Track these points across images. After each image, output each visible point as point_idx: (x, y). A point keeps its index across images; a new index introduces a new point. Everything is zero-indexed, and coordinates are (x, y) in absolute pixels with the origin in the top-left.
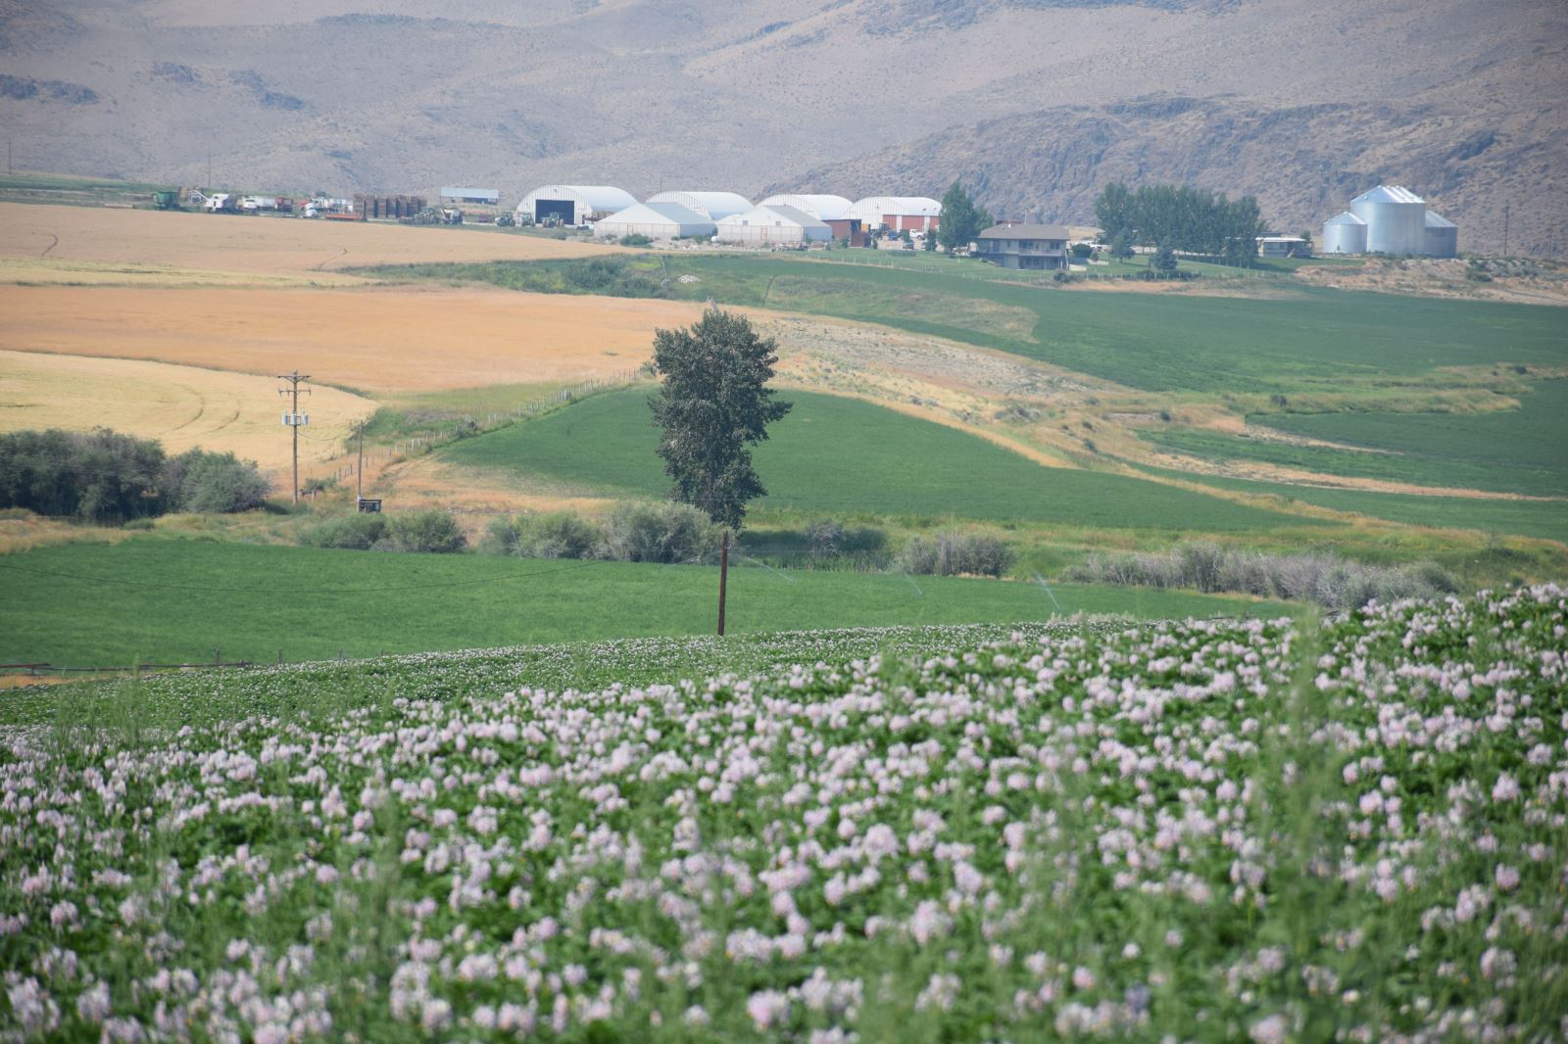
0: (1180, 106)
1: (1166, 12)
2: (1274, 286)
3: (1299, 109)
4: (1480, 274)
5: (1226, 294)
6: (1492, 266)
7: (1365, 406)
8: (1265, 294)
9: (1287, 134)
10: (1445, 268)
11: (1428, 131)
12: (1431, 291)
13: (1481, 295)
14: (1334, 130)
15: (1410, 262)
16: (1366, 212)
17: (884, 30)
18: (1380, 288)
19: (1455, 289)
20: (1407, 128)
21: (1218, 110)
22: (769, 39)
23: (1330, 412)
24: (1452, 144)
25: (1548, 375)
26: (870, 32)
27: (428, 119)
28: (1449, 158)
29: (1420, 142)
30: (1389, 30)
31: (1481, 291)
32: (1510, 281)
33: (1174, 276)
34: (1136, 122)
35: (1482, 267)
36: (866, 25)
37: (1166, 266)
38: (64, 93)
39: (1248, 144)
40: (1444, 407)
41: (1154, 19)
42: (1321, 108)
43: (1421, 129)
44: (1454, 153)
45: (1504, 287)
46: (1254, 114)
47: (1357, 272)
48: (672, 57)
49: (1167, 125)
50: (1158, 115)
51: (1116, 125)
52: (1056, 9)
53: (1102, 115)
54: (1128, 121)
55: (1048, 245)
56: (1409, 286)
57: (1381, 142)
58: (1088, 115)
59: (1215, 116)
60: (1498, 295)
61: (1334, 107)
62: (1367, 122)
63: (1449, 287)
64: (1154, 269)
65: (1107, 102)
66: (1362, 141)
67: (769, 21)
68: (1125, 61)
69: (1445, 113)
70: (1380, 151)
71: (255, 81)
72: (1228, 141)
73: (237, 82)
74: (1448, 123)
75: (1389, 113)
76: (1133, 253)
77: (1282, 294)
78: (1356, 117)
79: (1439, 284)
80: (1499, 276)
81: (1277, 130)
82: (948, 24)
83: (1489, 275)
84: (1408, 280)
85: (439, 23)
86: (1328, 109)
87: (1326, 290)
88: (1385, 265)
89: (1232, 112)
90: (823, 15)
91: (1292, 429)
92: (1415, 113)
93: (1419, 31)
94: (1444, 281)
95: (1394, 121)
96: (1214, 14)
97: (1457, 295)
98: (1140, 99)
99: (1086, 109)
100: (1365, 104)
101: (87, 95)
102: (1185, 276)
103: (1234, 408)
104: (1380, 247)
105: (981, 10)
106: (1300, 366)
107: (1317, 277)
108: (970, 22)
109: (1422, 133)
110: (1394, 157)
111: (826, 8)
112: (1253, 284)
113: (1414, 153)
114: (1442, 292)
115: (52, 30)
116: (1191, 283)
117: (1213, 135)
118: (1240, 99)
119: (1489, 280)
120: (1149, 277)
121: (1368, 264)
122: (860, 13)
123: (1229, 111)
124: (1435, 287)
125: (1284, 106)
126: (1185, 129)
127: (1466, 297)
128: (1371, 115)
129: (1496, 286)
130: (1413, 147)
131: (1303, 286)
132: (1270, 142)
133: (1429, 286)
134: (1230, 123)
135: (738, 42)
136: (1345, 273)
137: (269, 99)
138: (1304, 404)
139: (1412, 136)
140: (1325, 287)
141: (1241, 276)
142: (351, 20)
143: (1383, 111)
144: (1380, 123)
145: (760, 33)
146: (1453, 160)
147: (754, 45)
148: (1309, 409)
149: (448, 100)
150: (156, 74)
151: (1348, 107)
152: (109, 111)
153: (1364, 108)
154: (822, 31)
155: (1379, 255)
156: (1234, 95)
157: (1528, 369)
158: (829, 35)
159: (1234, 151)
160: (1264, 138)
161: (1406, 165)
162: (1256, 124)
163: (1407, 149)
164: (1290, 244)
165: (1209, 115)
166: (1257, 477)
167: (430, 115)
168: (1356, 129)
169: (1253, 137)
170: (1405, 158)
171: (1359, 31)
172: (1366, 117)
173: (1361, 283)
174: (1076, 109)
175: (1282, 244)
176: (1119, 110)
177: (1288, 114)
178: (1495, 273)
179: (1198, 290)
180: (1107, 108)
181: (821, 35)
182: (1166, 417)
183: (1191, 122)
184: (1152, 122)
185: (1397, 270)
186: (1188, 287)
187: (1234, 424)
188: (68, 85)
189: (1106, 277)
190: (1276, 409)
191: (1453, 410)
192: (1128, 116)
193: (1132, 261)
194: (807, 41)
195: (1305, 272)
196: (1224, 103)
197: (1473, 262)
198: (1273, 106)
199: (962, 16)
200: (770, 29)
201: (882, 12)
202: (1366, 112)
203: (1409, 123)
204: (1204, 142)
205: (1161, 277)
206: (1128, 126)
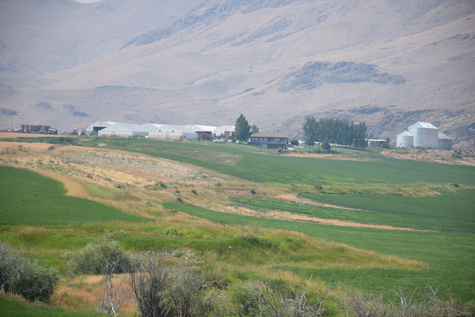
0: (375, 110)
1: (380, 84)
2: (371, 157)
3: (417, 111)
4: (458, 155)
5: (350, 159)
6: (463, 153)
7: (361, 191)
8: (366, 160)
9: (413, 119)
10: (444, 153)
11: (462, 118)
12: (436, 160)
13: (456, 163)
14: (429, 118)
15: (429, 151)
16: (413, 131)
17: (284, 90)
18: (415, 159)
19: (446, 160)
20: (455, 118)
21: (389, 111)
22: (247, 93)
23: (344, 193)
24: (470, 123)
25: (469, 188)
26: (280, 91)
27: (126, 119)
28: (469, 128)
29: (459, 122)
30: (455, 89)
31: (456, 161)
32: (469, 159)
33: (329, 152)
34: (360, 115)
35: (459, 153)
36: (279, 88)
37: (327, 149)
38: (6, 112)
39: (399, 123)
40: (401, 193)
41: (376, 87)
42: (425, 111)
43: (459, 118)
44: (471, 126)
45: (466, 160)
46: (401, 113)
47: (407, 153)
48: (214, 100)
49: (370, 117)
50: (368, 113)
51: (353, 116)
52: (343, 83)
53: (348, 113)
54: (357, 115)
55: (279, 140)
56: (427, 159)
57: (446, 123)
58: (343, 113)
59: (387, 113)
60: (463, 162)
61: (429, 110)
62: (441, 116)
63: (443, 159)
64: (321, 150)
65: (350, 109)
66: (439, 122)
67: (248, 88)
68: (365, 100)
69: (468, 113)
70: (445, 125)
71: (71, 107)
72: (391, 122)
73: (65, 108)
74: (469, 116)
75: (449, 112)
76: (314, 144)
77: (373, 160)
78: (437, 114)
79: (440, 158)
80: (465, 156)
81: (409, 118)
82: (306, 88)
83: (462, 156)
84: (427, 156)
85: (135, 88)
86: (427, 111)
87: (392, 159)
88: (419, 151)
89: (393, 112)
90: (265, 85)
91: (320, 201)
92: (458, 112)
93: (465, 89)
94: (442, 157)
95: (450, 115)
96: (397, 85)
97: (446, 162)
98: (361, 108)
99: (342, 111)
100: (440, 109)
101: (13, 113)
102: (334, 152)
103: (293, 190)
104: (419, 145)
105: (317, 83)
106: (352, 179)
107: (390, 155)
108: (314, 87)
109: (460, 120)
110: (450, 128)
111: (266, 83)
112: (362, 156)
113: (457, 126)
114: (440, 161)
115: (4, 92)
116: (336, 155)
117: (386, 120)
118: (396, 107)
119: (461, 158)
120: (319, 152)
121: (412, 150)
122: (277, 84)
123: (392, 112)
124: (438, 159)
125: (412, 110)
126: (377, 118)
127: (450, 163)
128: (442, 113)
129: (464, 160)
130: (457, 124)
131: (383, 158)
132: (407, 122)
133: (435, 159)
134: (393, 116)
135: (237, 95)
136: (401, 153)
137: (76, 114)
138: (331, 189)
139: (457, 120)
140: (392, 158)
141: (357, 153)
142: (106, 88)
143: (446, 112)
144: (445, 116)
145: (245, 92)
146: (470, 129)
147: (241, 95)
148: (333, 192)
149: (134, 113)
150: (38, 105)
151: (434, 110)
152: (21, 118)
153: (440, 111)
154: (264, 90)
155: (418, 148)
156: (394, 106)
157: (460, 185)
158: (266, 91)
159: (394, 125)
160: (405, 121)
161: (454, 130)
162: (402, 116)
163: (454, 125)
164: (381, 142)
165: (385, 113)
166: (277, 218)
167: (127, 118)
168: (437, 118)
169: (400, 121)
170: (454, 128)
171: (445, 90)
172: (441, 114)
173: (408, 157)
174: (339, 111)
175: (377, 142)
176: (353, 111)
177: (413, 113)
178: (464, 155)
179: (338, 157)
180: (350, 111)
181: (263, 92)
182: (253, 192)
183: (379, 116)
184: (366, 115)
185: (424, 153)
186: (334, 157)
187: (292, 197)
188: (8, 110)
189: (300, 152)
190: (316, 191)
191: (405, 195)
192: (357, 113)
193: (314, 147)
194: (259, 94)
195: (384, 153)
196: (391, 109)
197: (456, 151)
198: (408, 110)
199: (311, 85)
200: (248, 90)
201: (284, 84)
202: (440, 112)
203: (456, 116)
204: (383, 122)
205: (324, 152)
206: (357, 117)
